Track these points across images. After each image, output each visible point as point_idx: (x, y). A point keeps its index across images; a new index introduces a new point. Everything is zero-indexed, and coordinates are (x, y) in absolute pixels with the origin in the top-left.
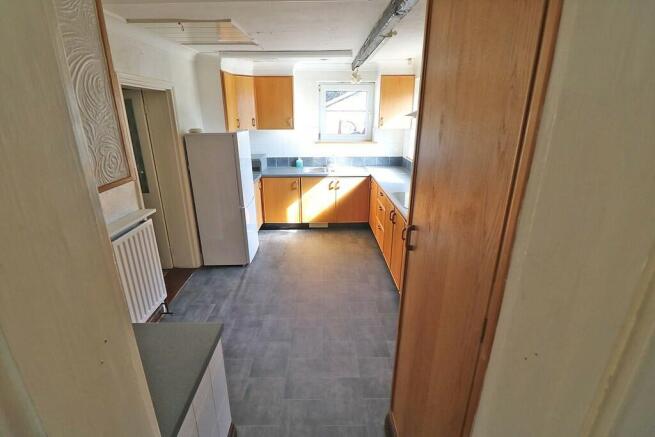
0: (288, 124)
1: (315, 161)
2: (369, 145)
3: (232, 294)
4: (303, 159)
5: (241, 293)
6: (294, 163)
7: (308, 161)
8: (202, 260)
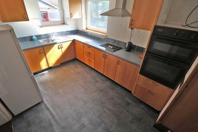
0: (26, 18)
1: (42, 36)
2: (64, 26)
3: (52, 121)
4: (35, 36)
5: (57, 118)
6: (31, 39)
7: (39, 37)
8: (12, 113)
